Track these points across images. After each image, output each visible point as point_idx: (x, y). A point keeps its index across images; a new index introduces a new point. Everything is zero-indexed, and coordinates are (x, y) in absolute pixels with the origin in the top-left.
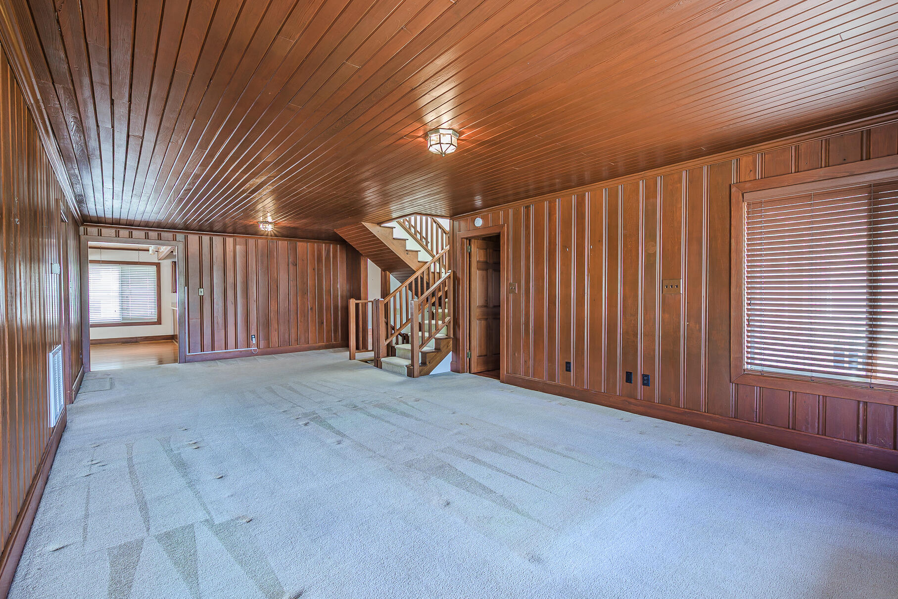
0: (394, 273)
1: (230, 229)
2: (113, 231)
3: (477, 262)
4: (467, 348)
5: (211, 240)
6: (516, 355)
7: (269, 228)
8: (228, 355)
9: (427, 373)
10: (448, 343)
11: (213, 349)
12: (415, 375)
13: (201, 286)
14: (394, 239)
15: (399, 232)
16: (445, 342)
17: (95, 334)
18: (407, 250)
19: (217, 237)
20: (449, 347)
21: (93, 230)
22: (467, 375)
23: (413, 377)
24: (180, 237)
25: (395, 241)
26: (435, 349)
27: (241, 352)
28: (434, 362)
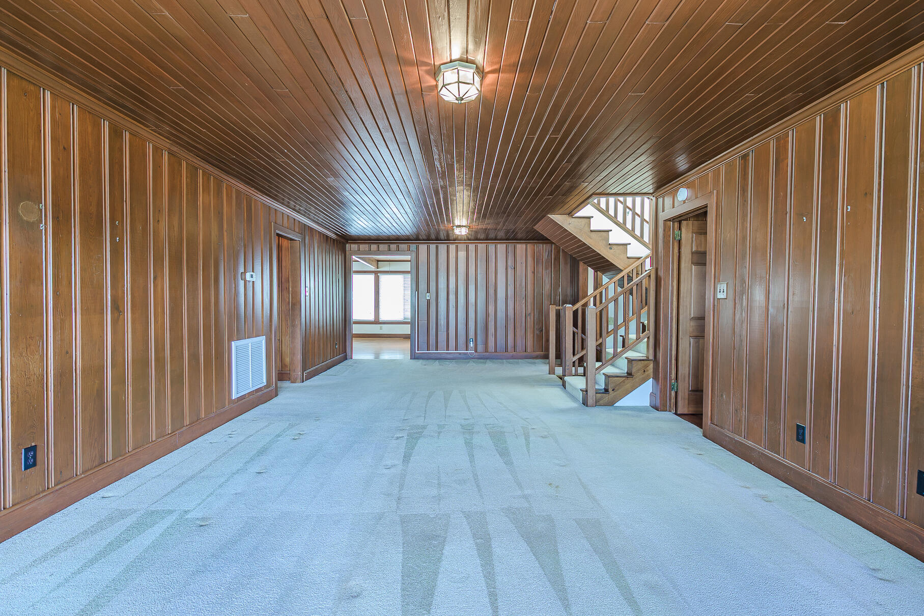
0: (607, 274)
1: (433, 237)
2: (367, 246)
3: (692, 253)
4: (670, 377)
5: (437, 248)
6: (724, 397)
7: (463, 232)
8: (449, 356)
9: (611, 404)
10: (647, 366)
11: (437, 349)
12: (589, 404)
13: (428, 291)
14: (591, 231)
15: (599, 222)
16: (641, 364)
17: (356, 329)
18: (610, 244)
19: (442, 245)
20: (646, 373)
21: (354, 247)
22: (669, 415)
23: (587, 406)
24: (413, 247)
25: (593, 234)
26: (627, 373)
27: (460, 353)
28: (620, 390)
